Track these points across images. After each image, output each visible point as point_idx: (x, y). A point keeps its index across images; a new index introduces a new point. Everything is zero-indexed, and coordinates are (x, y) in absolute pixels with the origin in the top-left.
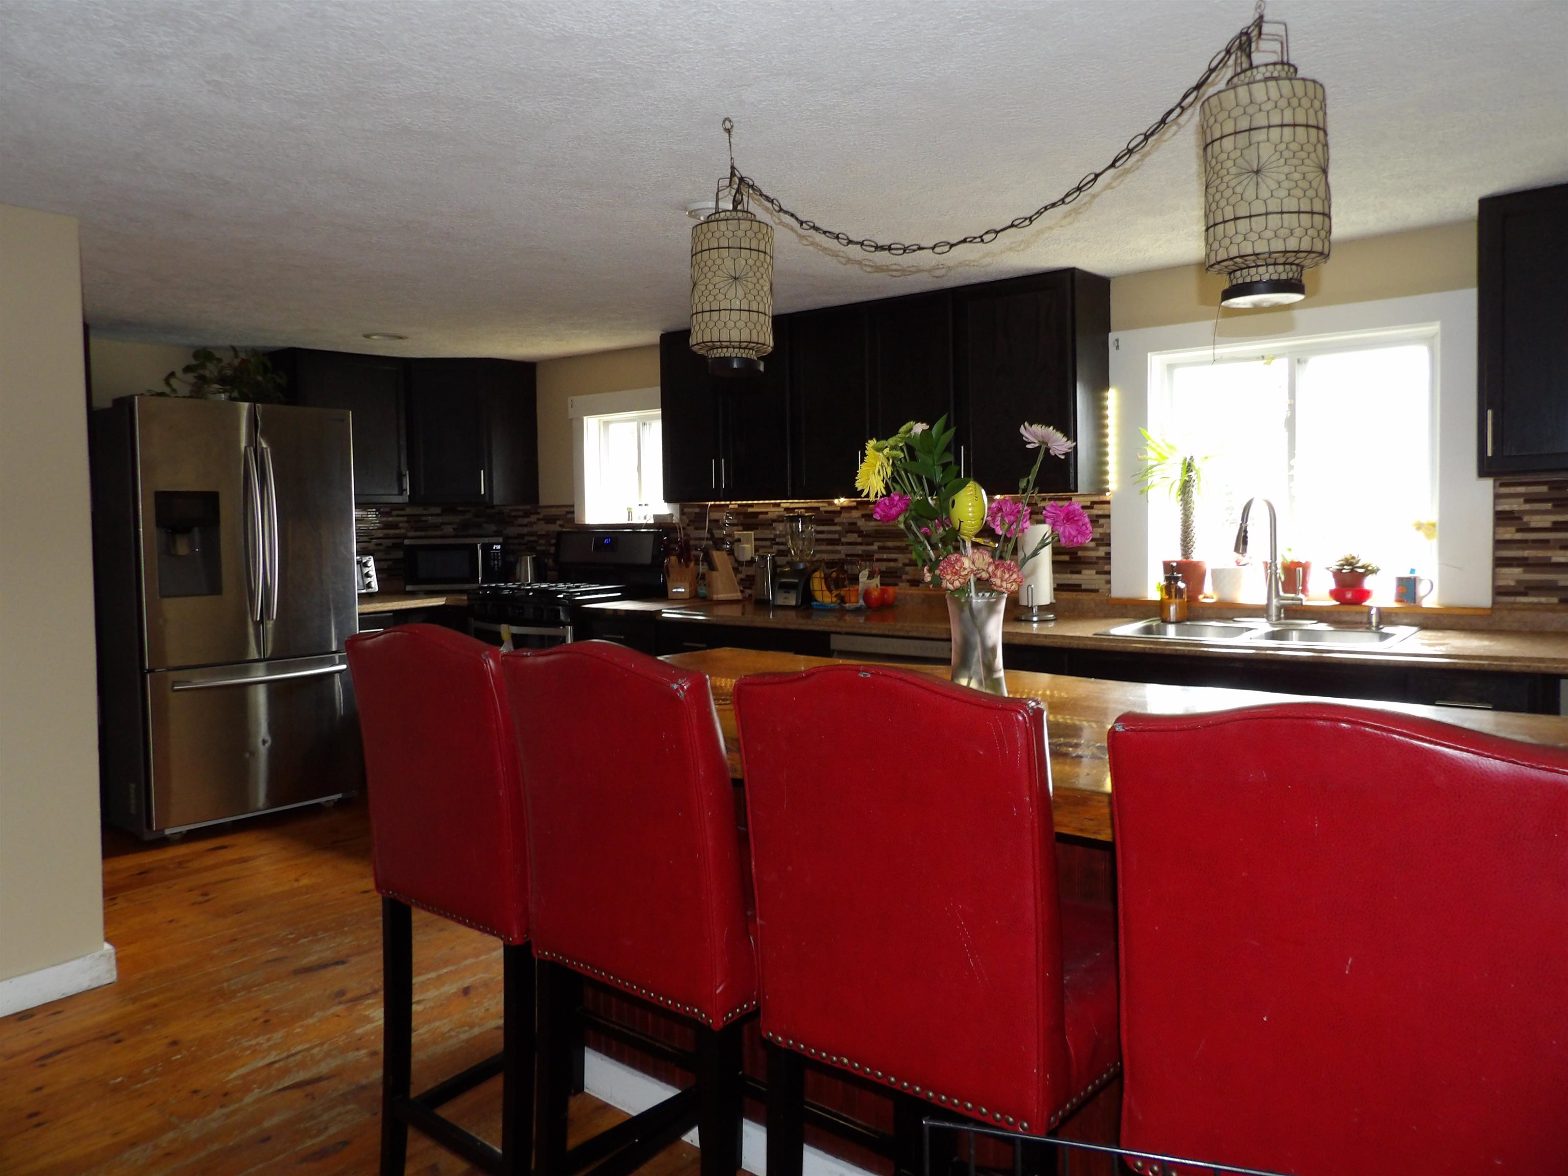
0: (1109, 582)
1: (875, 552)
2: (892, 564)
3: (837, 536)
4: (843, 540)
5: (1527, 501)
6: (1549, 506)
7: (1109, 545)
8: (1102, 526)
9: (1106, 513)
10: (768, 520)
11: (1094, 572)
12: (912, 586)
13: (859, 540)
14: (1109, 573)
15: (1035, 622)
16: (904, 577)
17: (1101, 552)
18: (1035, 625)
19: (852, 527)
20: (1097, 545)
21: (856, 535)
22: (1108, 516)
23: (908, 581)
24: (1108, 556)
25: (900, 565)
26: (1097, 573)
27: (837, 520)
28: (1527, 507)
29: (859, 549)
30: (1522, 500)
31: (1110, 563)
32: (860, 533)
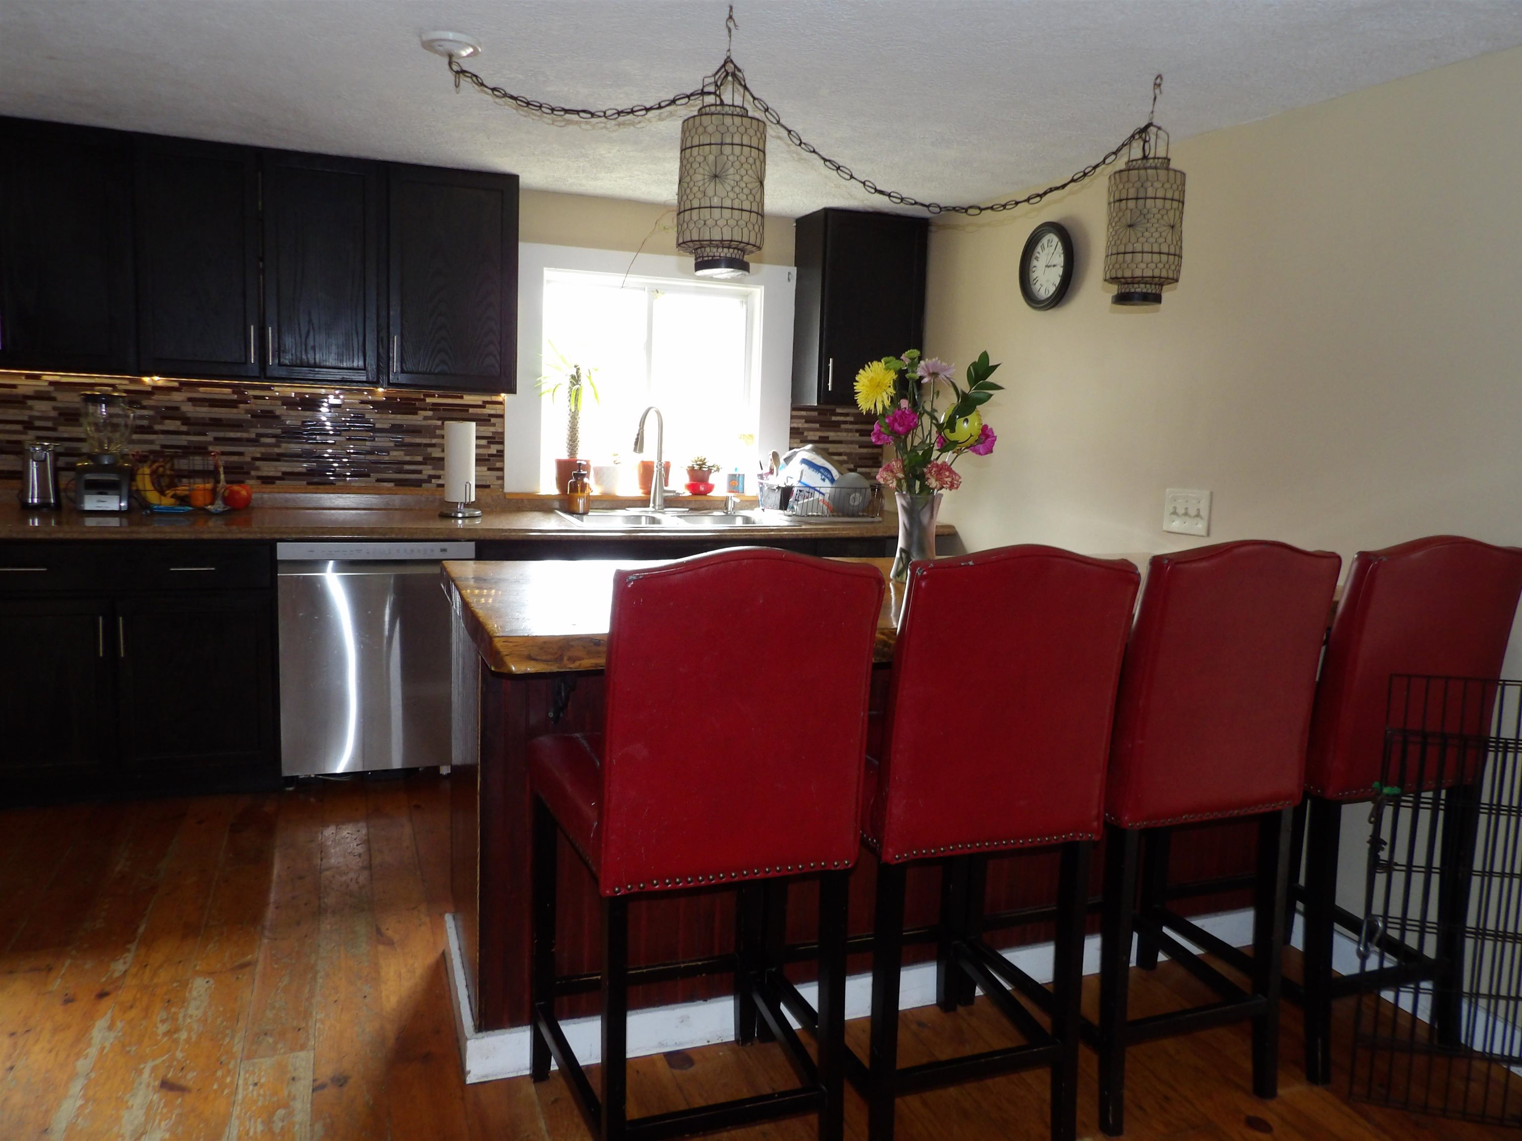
0: (502, 478)
1: (210, 443)
2: (235, 458)
3: (145, 423)
4: (157, 427)
5: (806, 422)
6: (817, 425)
7: (502, 443)
8: (494, 425)
9: (499, 412)
10: (17, 396)
11: (485, 469)
12: (263, 483)
13: (184, 428)
14: (502, 469)
15: (460, 518)
16: (253, 473)
17: (493, 449)
18: (460, 522)
19: (172, 412)
20: (488, 442)
21: (178, 423)
22: (502, 416)
23: (259, 478)
24: (500, 454)
25: (248, 459)
26: (489, 469)
27: (145, 403)
28: (806, 425)
29: (183, 440)
30: (804, 420)
31: (503, 461)
32: (186, 420)
